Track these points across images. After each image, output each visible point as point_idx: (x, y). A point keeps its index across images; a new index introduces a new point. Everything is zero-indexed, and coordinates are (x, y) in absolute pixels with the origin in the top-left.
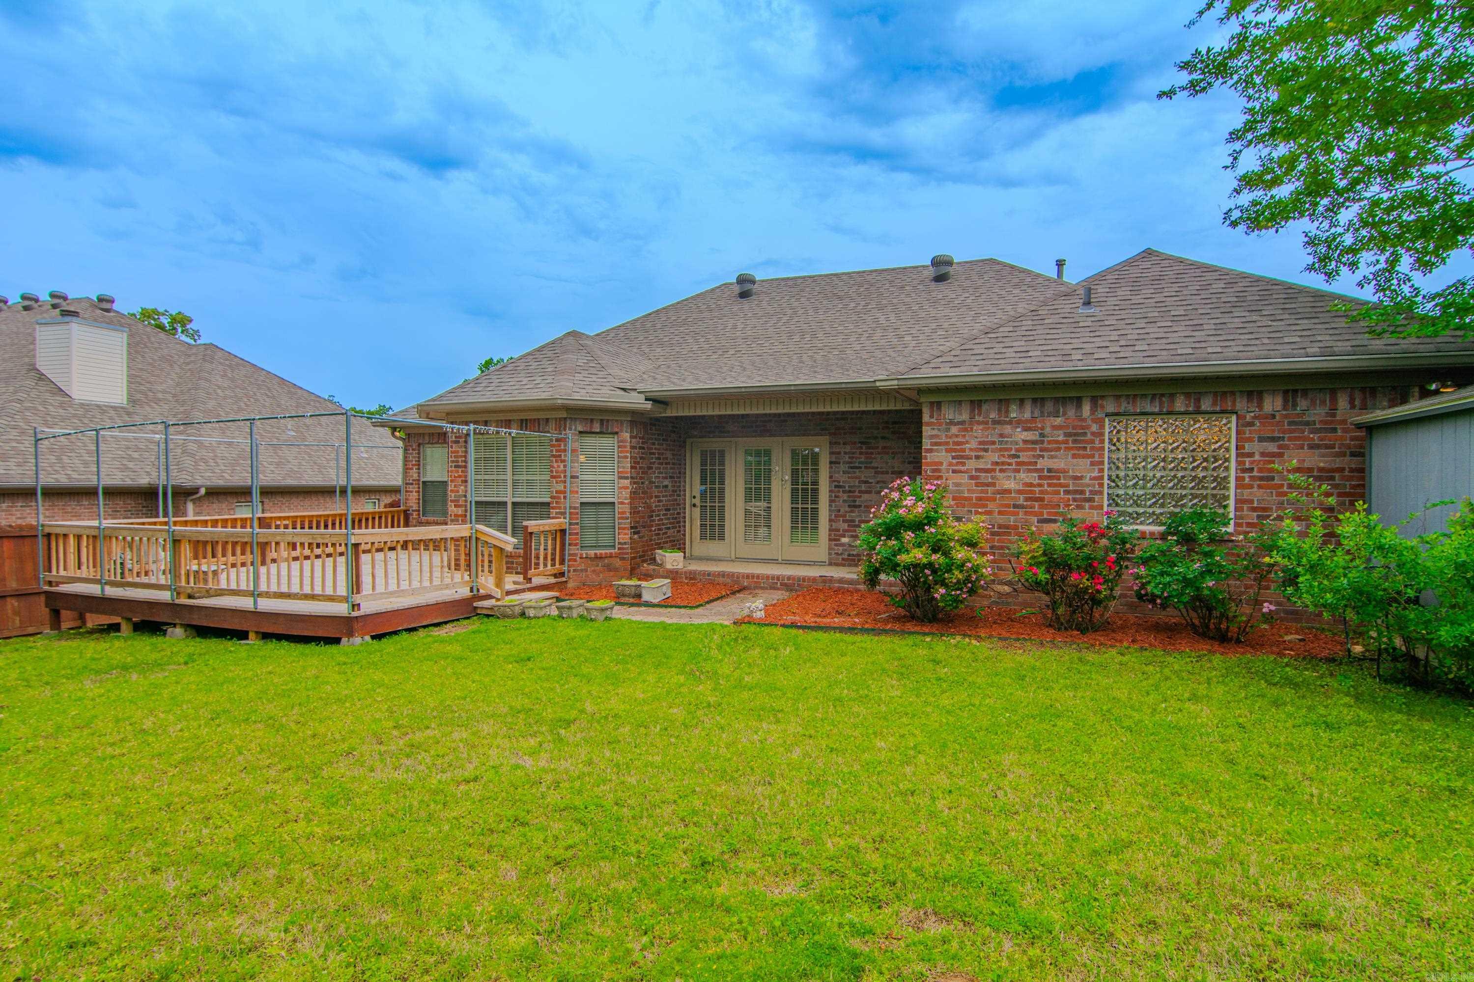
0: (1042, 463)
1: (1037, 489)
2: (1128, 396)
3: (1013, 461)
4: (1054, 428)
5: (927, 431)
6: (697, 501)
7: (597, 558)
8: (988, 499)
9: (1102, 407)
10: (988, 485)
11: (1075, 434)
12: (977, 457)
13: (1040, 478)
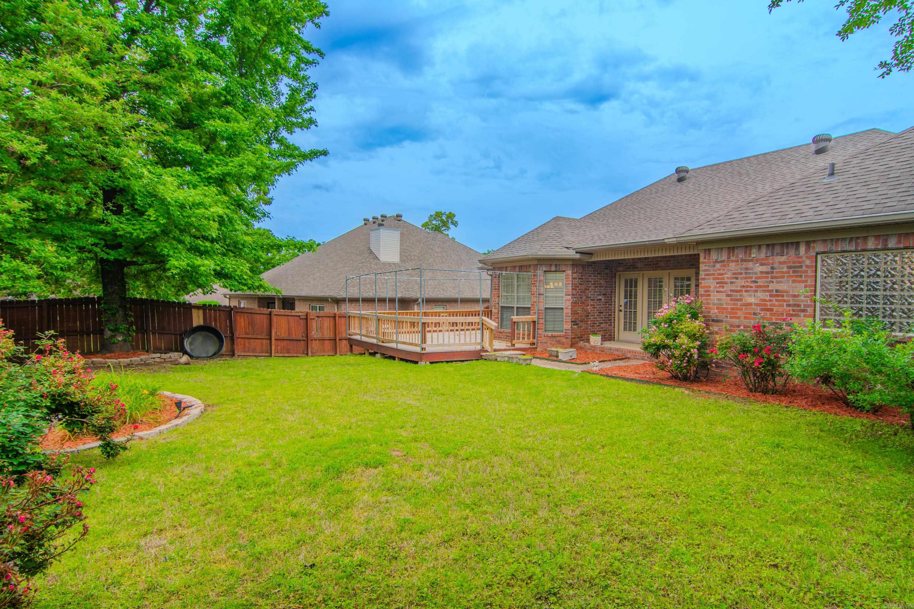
0: (772, 287)
1: (768, 303)
2: (832, 240)
3: (753, 285)
4: (780, 263)
5: (702, 267)
6: (622, 308)
7: (552, 336)
8: (737, 309)
9: (814, 248)
10: (738, 300)
11: (794, 267)
12: (731, 283)
13: (771, 296)
